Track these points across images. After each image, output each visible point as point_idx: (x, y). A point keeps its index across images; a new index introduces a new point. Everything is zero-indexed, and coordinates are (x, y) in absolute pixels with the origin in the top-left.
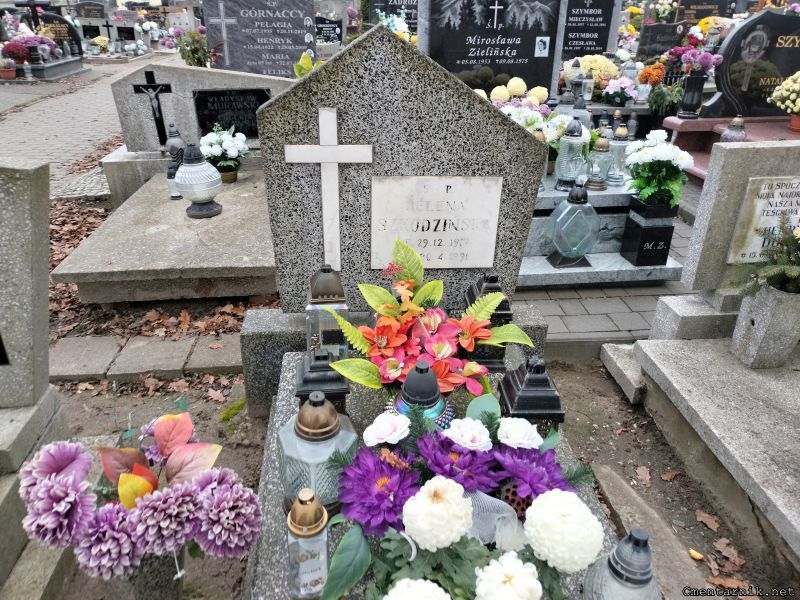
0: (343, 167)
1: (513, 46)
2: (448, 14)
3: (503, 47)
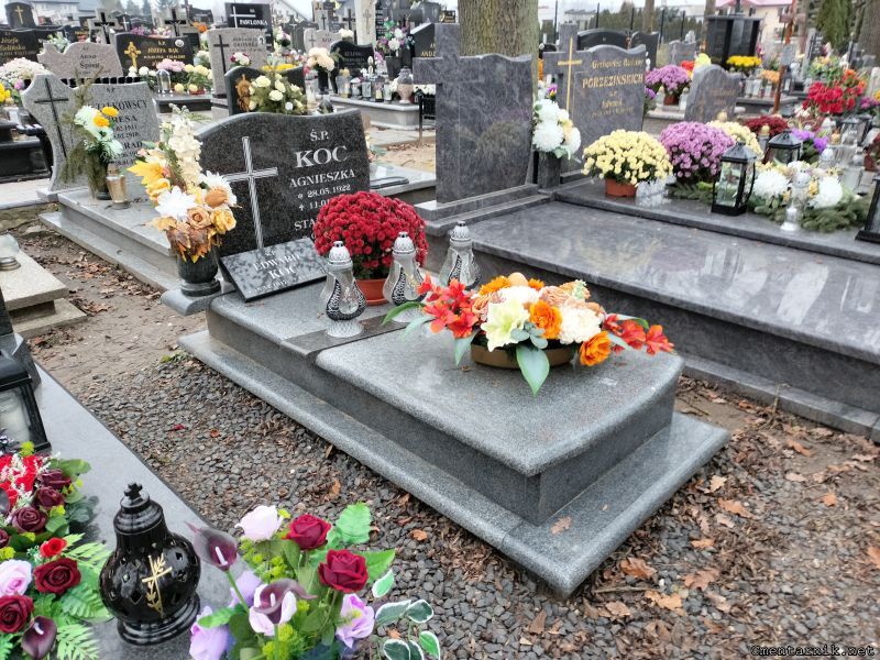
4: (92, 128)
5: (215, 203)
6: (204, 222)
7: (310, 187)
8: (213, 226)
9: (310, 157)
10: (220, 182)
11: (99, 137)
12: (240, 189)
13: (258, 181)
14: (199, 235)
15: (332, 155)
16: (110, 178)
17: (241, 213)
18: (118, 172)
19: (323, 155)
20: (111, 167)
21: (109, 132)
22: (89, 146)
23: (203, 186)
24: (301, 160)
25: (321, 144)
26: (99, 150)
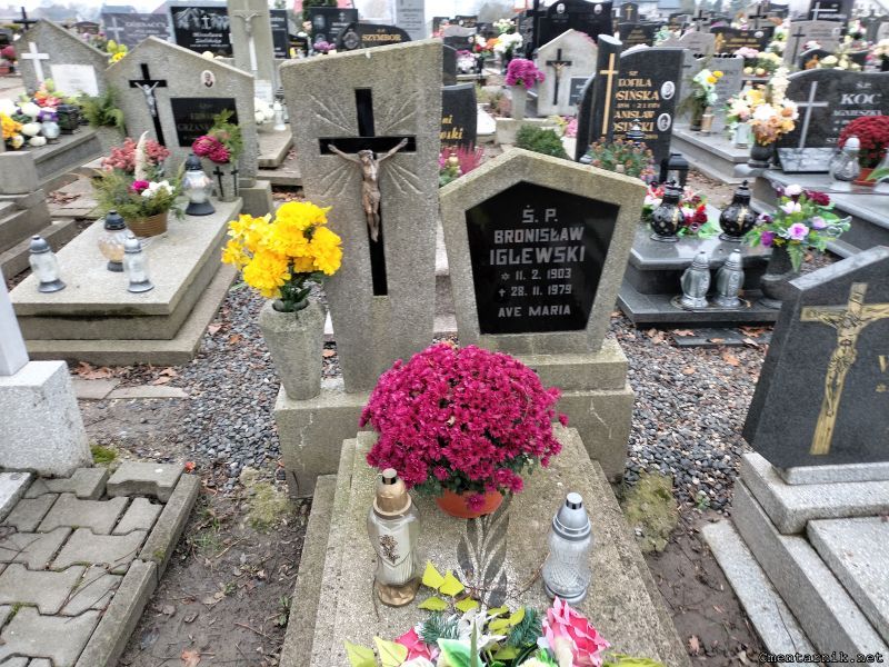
0: (41, 60)
1: (219, 38)
2: (181, 22)
3: (214, 38)
4: (704, 83)
5: (787, 115)
6: (777, 124)
7: (846, 118)
8: (780, 127)
9: (852, 98)
10: (793, 106)
11: (707, 89)
12: (802, 111)
13: (814, 108)
14: (771, 131)
15: (869, 99)
16: (705, 115)
17: (798, 124)
18: (711, 112)
19: (862, 99)
20: (708, 109)
21: (713, 87)
22: (699, 94)
23: (782, 106)
24: (846, 99)
25: (862, 91)
26: (704, 98)
